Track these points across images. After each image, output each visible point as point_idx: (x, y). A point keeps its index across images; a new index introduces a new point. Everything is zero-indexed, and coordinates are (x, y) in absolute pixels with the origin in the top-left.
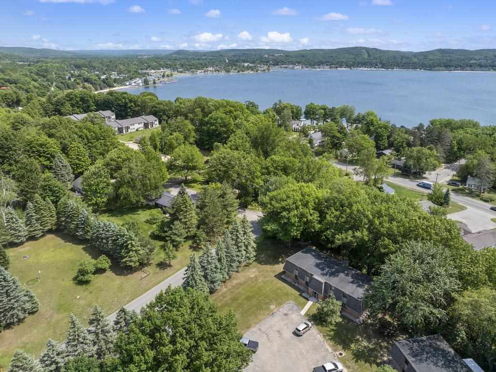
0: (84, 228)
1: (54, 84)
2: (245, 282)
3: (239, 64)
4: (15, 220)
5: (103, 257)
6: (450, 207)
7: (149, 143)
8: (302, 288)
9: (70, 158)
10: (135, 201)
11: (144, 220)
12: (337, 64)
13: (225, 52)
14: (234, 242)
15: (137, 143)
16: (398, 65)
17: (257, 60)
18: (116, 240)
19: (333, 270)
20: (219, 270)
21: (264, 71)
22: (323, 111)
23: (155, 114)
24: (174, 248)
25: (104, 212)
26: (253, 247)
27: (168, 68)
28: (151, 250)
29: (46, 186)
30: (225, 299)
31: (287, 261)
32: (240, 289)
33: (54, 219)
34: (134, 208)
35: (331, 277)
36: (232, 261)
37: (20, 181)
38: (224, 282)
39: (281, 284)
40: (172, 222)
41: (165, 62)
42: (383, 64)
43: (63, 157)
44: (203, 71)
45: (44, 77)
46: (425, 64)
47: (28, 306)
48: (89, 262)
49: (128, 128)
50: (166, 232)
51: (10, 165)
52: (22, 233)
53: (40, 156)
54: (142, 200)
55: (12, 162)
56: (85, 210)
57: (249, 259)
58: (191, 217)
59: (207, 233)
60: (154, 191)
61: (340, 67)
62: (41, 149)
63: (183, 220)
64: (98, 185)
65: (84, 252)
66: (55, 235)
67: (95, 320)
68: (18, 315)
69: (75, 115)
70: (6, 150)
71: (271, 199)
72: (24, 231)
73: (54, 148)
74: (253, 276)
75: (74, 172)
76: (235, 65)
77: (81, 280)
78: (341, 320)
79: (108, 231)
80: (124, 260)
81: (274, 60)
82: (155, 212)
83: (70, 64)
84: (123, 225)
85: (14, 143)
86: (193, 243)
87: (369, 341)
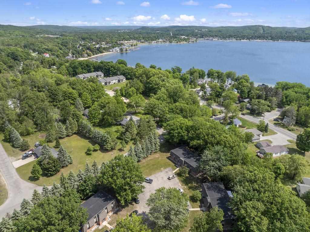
0: (89, 133)
1: (71, 51)
2: (153, 159)
3: (178, 37)
4: (62, 128)
5: (97, 145)
6: (268, 133)
7: (119, 92)
8: (176, 163)
9: (83, 100)
10: (111, 122)
11: (114, 131)
12: (241, 37)
13: (172, 28)
14: (150, 142)
15: (114, 91)
16: (282, 38)
17: (190, 34)
18: (102, 138)
19: (189, 156)
20: (142, 153)
21: (193, 42)
22: (217, 74)
23: (124, 74)
24: (126, 144)
25: (97, 126)
26: (158, 145)
27: (135, 40)
28: (116, 144)
29: (74, 114)
30: (144, 165)
31: (171, 152)
32: (150, 162)
33: (77, 128)
34: (110, 125)
35: (188, 159)
36: (148, 150)
37: (62, 111)
38: (145, 158)
39: (168, 161)
40: (125, 132)
41: (134, 35)
42: (272, 37)
43: (79, 99)
44: (156, 42)
45: (66, 46)
46: (301, 37)
47: (69, 161)
48: (91, 147)
49: (110, 82)
50: (123, 136)
51: (57, 102)
52: (64, 134)
53: (69, 99)
54: (114, 122)
55: (58, 101)
56: (90, 125)
57: (157, 150)
58: (134, 131)
59: (140, 138)
60: (119, 118)
61: (243, 39)
62: (70, 95)
63: (130, 132)
64: (95, 114)
65: (88, 142)
66: (77, 135)
67: (94, 165)
68: (66, 163)
69: (84, 74)
70: (55, 96)
71: (167, 125)
72: (65, 132)
73: (75, 95)
74: (157, 157)
75: (84, 106)
76: (176, 38)
77: (88, 153)
78: (188, 175)
79: (99, 134)
80: (105, 147)
81: (201, 34)
82: (119, 127)
83: (79, 37)
84: (105, 133)
85: (58, 92)
86: (134, 142)
87: (197, 184)
